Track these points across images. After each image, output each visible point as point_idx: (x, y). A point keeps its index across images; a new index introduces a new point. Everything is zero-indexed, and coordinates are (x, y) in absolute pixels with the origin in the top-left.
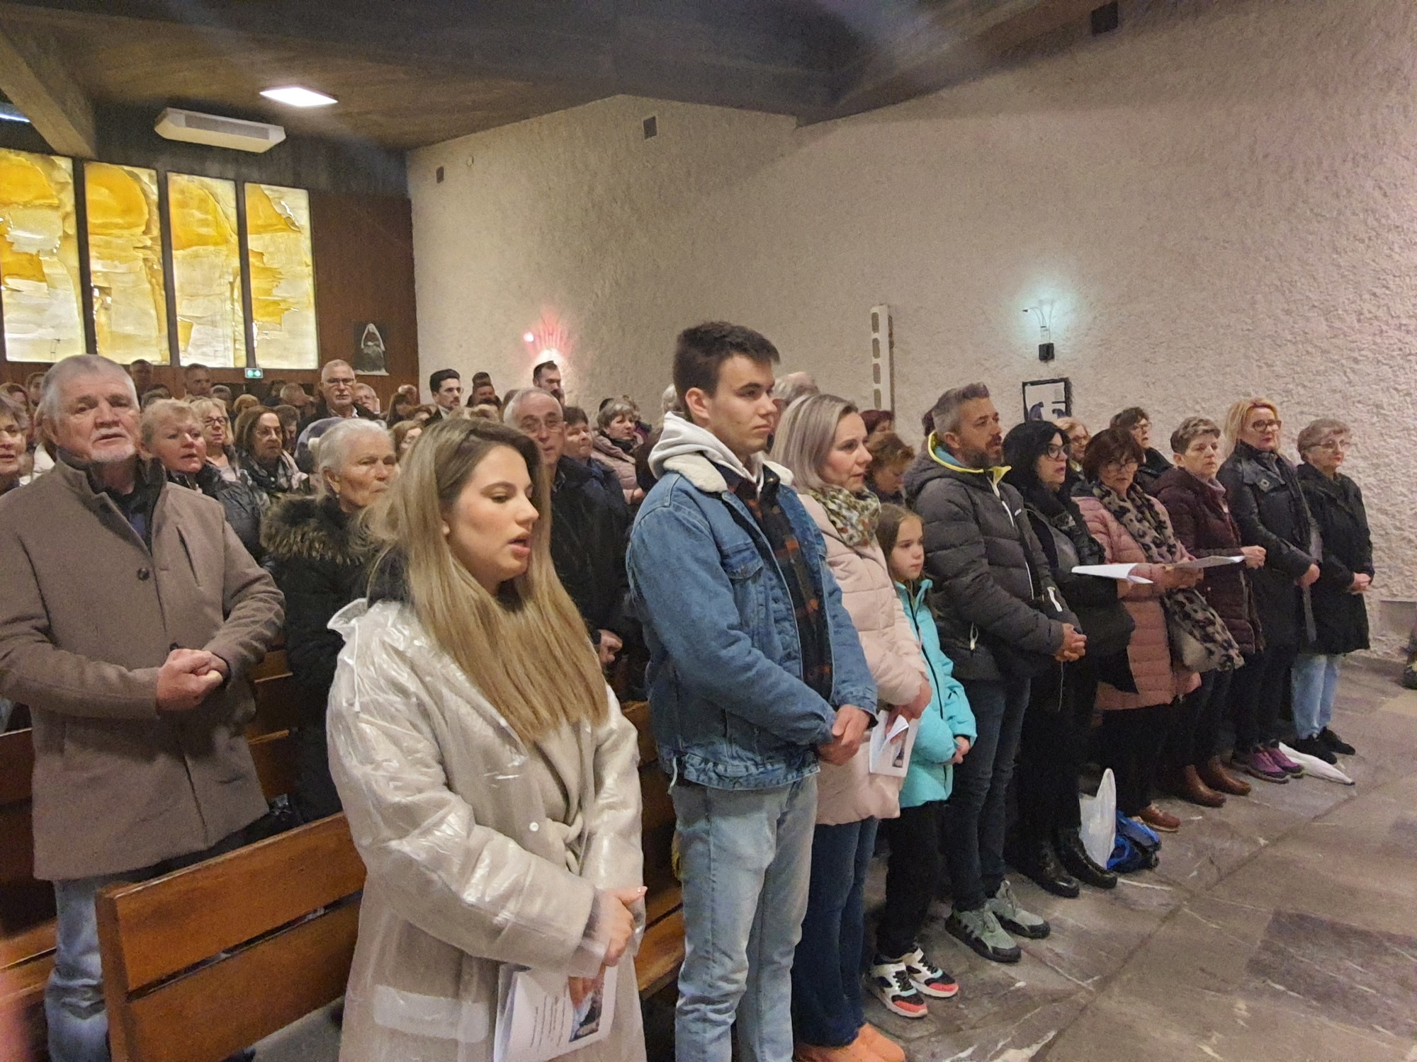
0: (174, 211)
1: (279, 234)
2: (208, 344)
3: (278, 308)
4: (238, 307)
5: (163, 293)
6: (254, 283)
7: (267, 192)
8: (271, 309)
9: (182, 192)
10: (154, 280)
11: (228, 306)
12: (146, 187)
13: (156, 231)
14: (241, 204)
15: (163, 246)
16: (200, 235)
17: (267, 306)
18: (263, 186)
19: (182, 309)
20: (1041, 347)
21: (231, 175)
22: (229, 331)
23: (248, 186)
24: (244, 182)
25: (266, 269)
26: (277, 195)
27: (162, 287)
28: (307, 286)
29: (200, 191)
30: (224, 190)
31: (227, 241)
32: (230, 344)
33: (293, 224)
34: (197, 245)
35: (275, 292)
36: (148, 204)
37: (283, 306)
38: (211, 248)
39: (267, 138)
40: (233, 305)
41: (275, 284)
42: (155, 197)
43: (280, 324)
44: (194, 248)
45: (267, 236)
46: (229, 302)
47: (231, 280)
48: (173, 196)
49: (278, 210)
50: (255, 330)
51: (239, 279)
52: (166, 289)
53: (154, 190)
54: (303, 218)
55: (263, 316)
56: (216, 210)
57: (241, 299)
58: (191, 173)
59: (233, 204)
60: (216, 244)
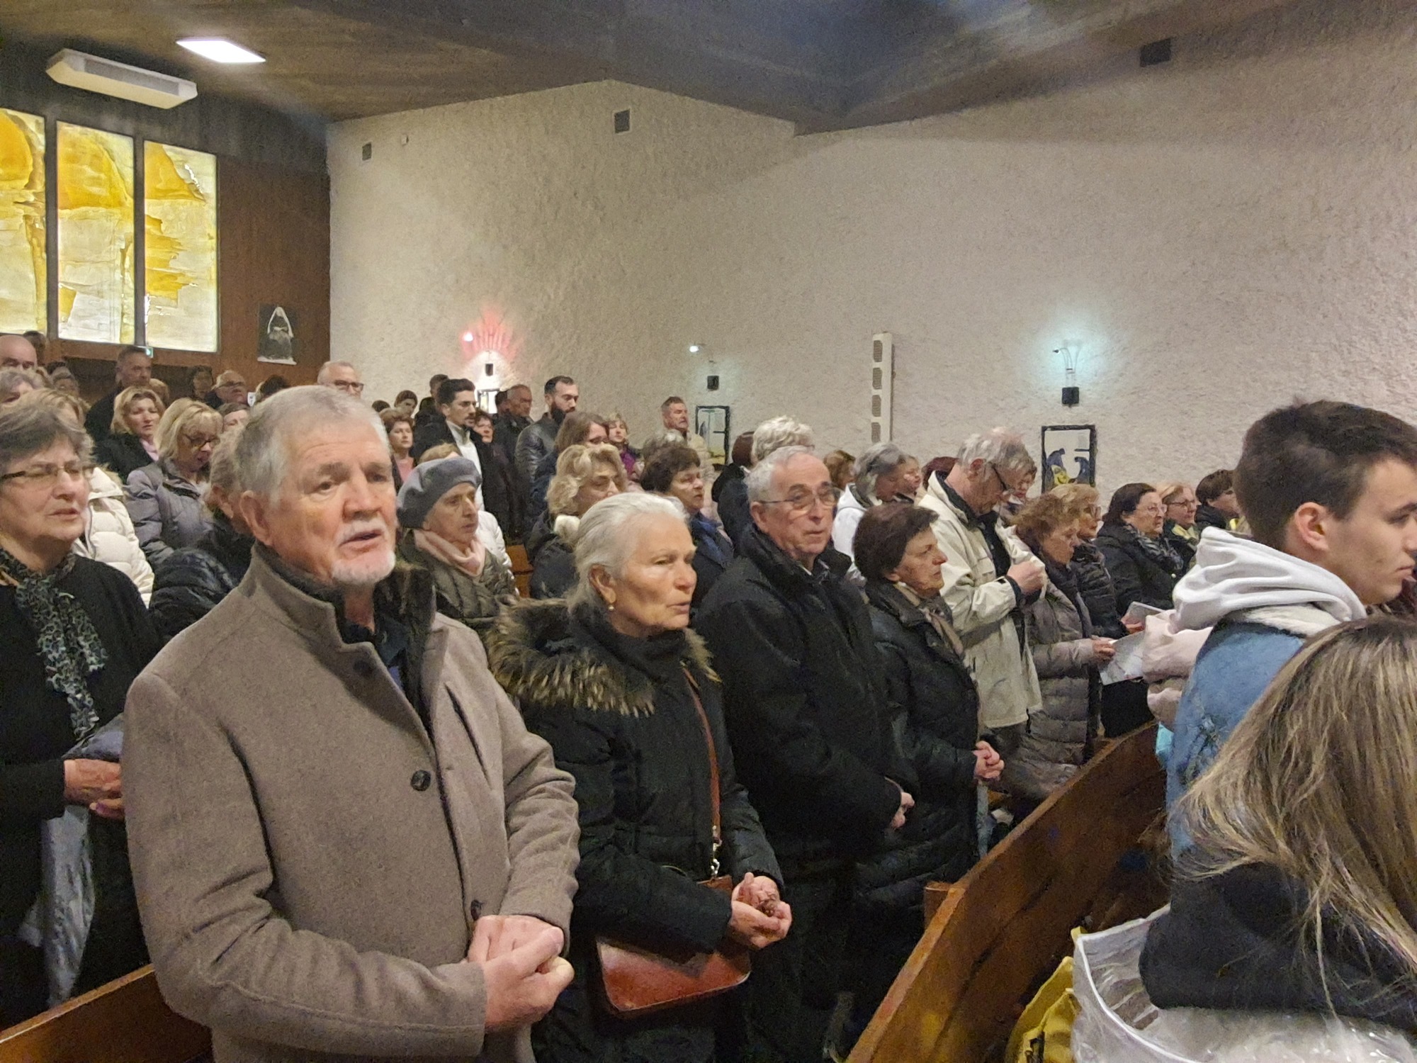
0: (62, 165)
1: (182, 201)
2: (91, 316)
3: (173, 281)
4: (130, 277)
5: (44, 255)
6: (148, 253)
7: (169, 154)
8: (165, 282)
9: (73, 145)
10: (35, 241)
11: (118, 276)
12: (31, 135)
13: (40, 187)
14: (139, 164)
15: (47, 203)
16: (90, 195)
17: (161, 279)
18: (165, 147)
19: (65, 275)
20: (1064, 390)
21: (130, 132)
22: (117, 303)
23: (148, 145)
24: (144, 140)
25: (162, 238)
26: (179, 158)
27: (44, 249)
28: (209, 260)
29: (95, 147)
30: (122, 146)
31: (121, 204)
32: (117, 318)
33: (197, 191)
34: (88, 204)
35: (172, 264)
36: (33, 155)
37: (180, 280)
38: (102, 210)
39: (176, 92)
40: (123, 274)
41: (173, 255)
42: (41, 148)
43: (176, 300)
44: (84, 208)
45: (167, 203)
46: (118, 271)
47: (123, 247)
48: (62, 149)
49: (182, 176)
50: (147, 305)
51: (131, 248)
52: (47, 251)
53: (40, 140)
54: (209, 186)
55: (156, 289)
56: (110, 169)
57: (132, 269)
58: (84, 124)
59: (130, 163)
60: (108, 206)
